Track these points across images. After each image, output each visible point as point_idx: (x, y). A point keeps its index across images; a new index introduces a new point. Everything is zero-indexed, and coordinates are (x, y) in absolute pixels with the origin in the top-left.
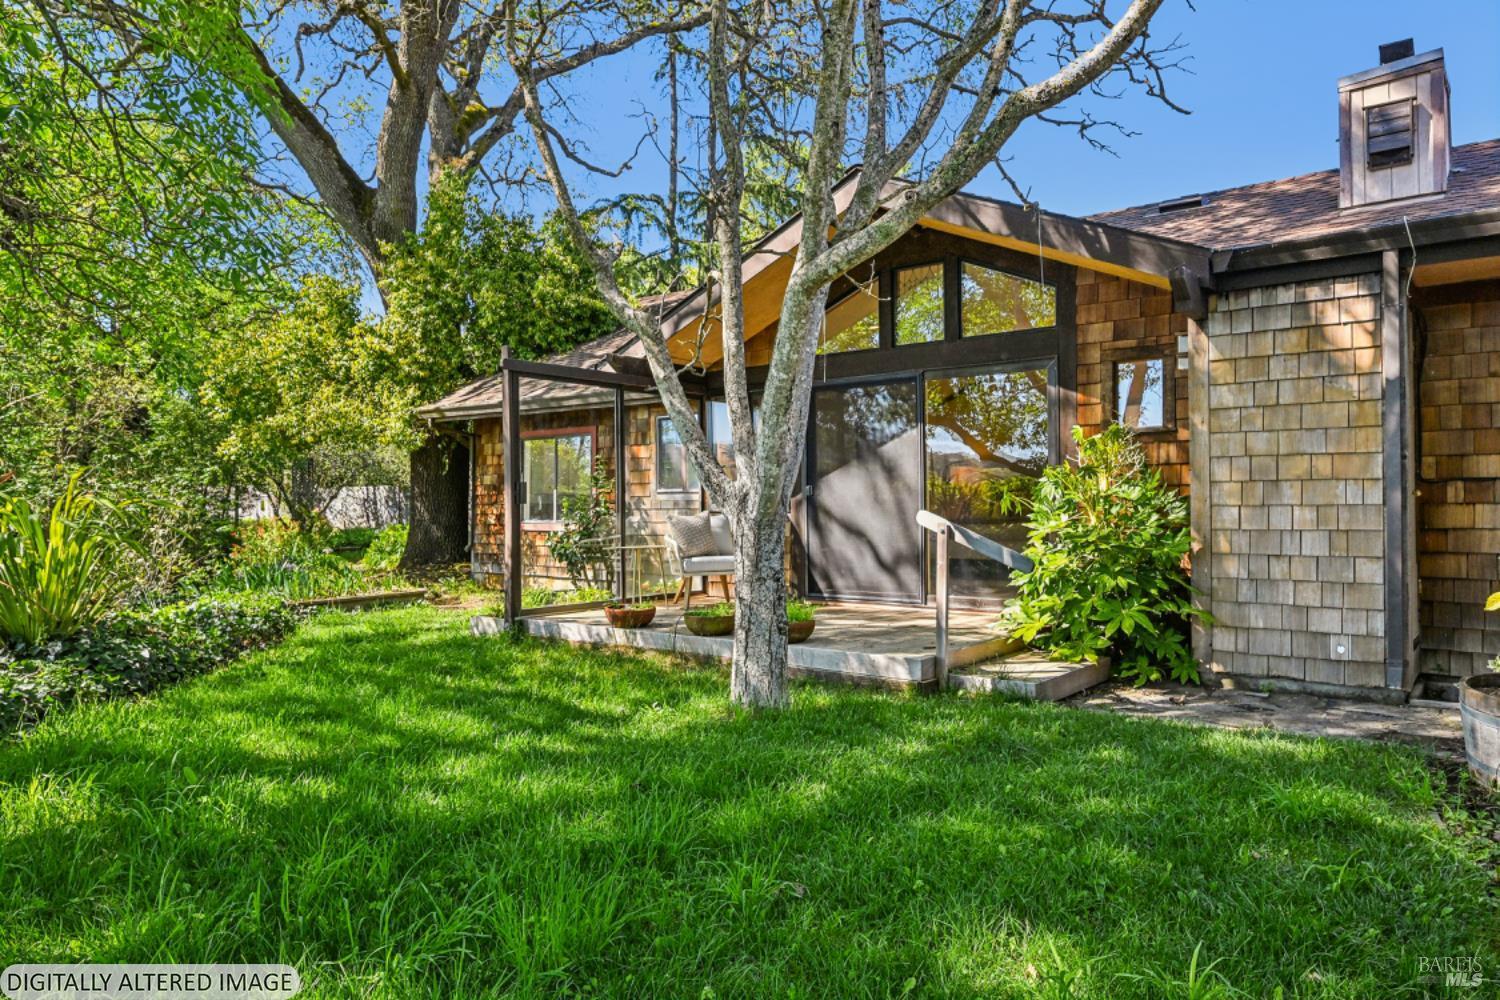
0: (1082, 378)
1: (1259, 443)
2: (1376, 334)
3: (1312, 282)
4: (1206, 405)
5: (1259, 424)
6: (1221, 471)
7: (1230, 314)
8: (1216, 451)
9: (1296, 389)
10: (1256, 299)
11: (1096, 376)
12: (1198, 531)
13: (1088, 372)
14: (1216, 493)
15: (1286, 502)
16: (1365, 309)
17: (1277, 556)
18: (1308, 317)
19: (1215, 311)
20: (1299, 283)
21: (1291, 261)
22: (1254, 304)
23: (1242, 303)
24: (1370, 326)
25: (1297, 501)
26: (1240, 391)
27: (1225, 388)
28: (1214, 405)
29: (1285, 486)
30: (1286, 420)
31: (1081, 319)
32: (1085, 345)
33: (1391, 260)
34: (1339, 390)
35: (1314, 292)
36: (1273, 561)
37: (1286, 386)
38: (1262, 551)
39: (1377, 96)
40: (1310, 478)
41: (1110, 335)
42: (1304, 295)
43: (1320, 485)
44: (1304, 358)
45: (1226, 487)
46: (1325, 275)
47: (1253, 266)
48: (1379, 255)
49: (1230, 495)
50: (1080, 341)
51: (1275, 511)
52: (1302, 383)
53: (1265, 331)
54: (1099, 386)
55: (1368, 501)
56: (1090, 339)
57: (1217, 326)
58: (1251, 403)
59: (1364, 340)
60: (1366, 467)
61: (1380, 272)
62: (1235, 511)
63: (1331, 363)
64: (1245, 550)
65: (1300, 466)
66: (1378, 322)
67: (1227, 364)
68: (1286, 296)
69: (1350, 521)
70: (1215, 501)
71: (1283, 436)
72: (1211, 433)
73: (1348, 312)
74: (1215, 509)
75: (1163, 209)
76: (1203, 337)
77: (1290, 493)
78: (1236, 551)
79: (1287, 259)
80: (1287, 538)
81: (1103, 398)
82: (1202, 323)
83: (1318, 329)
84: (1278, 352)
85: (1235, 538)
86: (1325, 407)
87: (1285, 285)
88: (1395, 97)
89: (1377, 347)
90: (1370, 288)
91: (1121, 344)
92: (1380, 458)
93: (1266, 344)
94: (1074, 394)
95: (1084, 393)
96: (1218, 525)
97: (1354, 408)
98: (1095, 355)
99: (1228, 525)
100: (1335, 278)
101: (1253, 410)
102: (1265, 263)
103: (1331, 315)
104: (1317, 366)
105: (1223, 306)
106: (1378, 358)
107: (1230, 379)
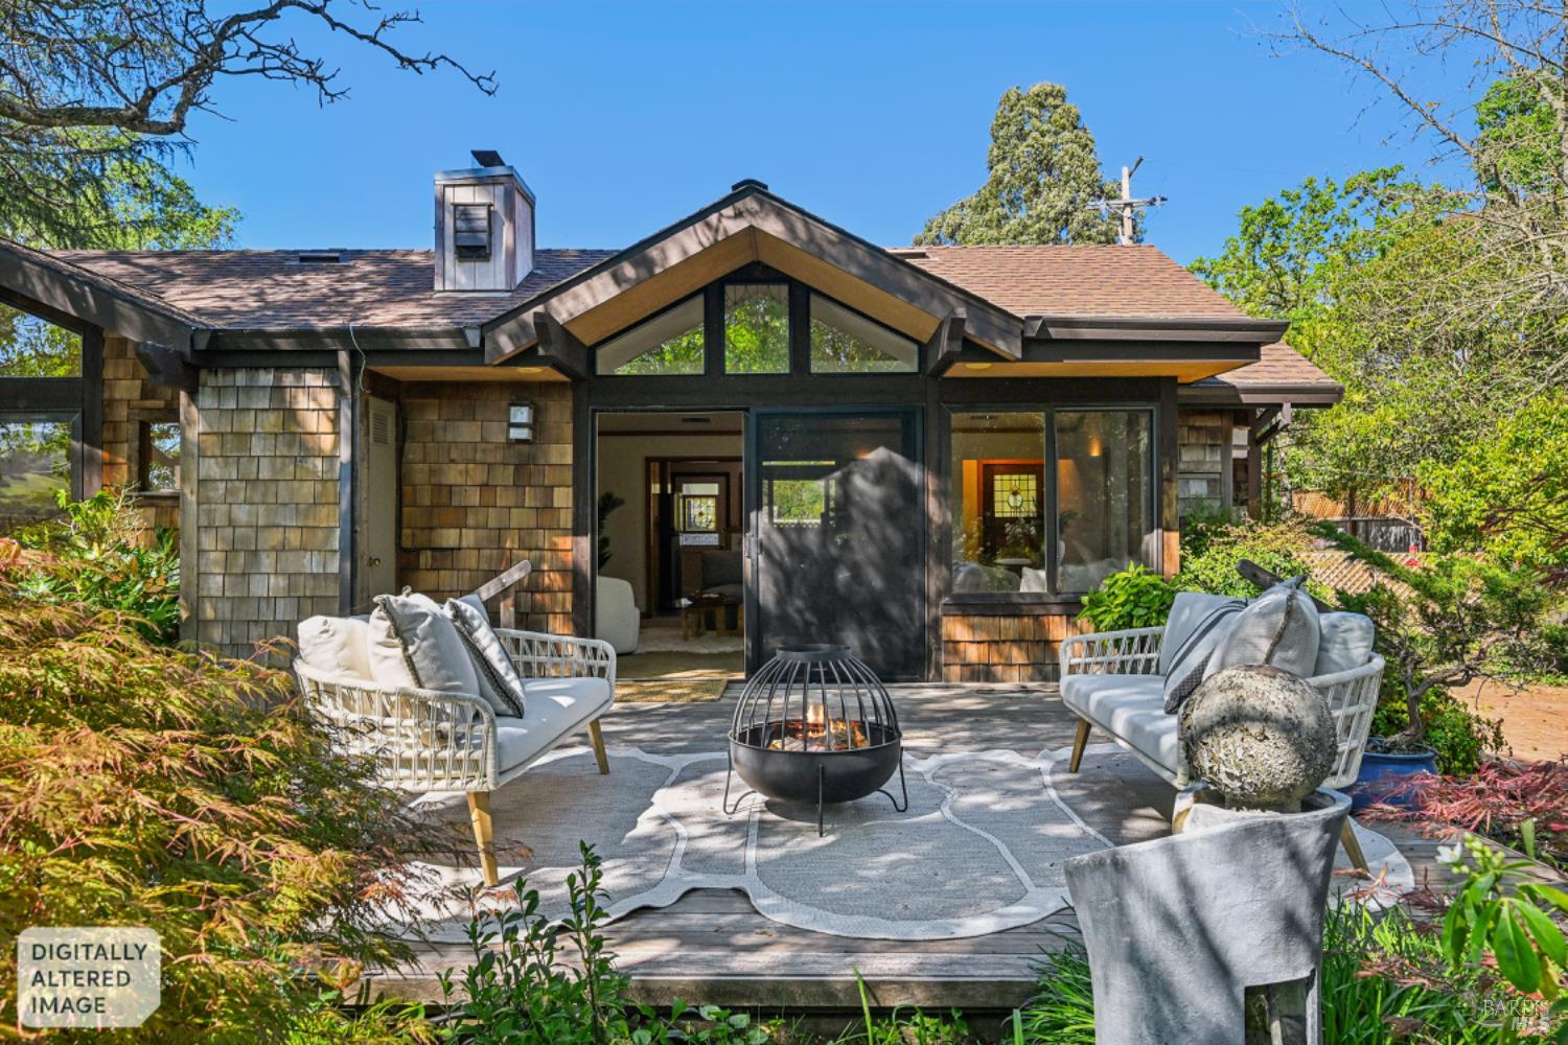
0: (107, 435)
1: (242, 514)
2: (335, 422)
3: (289, 368)
4: (195, 476)
5: (241, 496)
6: (208, 541)
7: (219, 391)
8: (204, 521)
9: (273, 465)
10: (241, 378)
11: (123, 435)
12: (186, 599)
13: (115, 430)
14: (203, 562)
15: (263, 570)
16: (327, 399)
17: (256, 622)
18: (283, 400)
19: (205, 385)
20: (278, 368)
21: (265, 347)
22: (238, 383)
23: (229, 380)
24: (331, 414)
25: (272, 570)
26: (226, 464)
27: (212, 461)
28: (202, 476)
29: (263, 556)
30: (264, 495)
31: (108, 373)
32: (112, 402)
33: (343, 358)
34: (308, 470)
35: (288, 379)
36: (252, 626)
37: (264, 463)
38: (243, 617)
39: (464, 195)
40: (282, 549)
41: (136, 394)
42: (280, 379)
43: (291, 556)
44: (280, 438)
45: (213, 555)
46: (297, 363)
47: (232, 347)
48: (335, 352)
49: (216, 563)
50: (106, 395)
51: (255, 579)
52: (279, 460)
53: (248, 410)
54: (126, 446)
55: (329, 571)
56: (117, 396)
57: (207, 400)
58: (234, 476)
59: (326, 426)
60: (327, 539)
61: (337, 367)
62: (220, 579)
63: (302, 445)
64: (228, 616)
65: (274, 538)
66: (337, 411)
67: (214, 438)
68: (266, 378)
69: (314, 588)
70: (202, 569)
71: (262, 508)
72: (198, 504)
73: (315, 400)
74: (202, 577)
75: (303, 259)
76: (194, 409)
77: (267, 562)
78: (220, 617)
79: (261, 344)
80: (263, 604)
81: (129, 459)
82: (193, 395)
83: (291, 414)
84: (259, 430)
85: (220, 605)
86: (296, 484)
87: (266, 368)
88: (479, 200)
89: (336, 433)
90: (332, 381)
91: (149, 403)
92: (338, 531)
93: (248, 423)
94: (100, 452)
95: (110, 452)
96: (205, 593)
97: (319, 486)
98: (122, 413)
99: (214, 593)
100: (306, 368)
101: (237, 483)
102: (244, 346)
103: (302, 401)
104: (290, 446)
105: (211, 381)
106: (336, 445)
107: (217, 453)
